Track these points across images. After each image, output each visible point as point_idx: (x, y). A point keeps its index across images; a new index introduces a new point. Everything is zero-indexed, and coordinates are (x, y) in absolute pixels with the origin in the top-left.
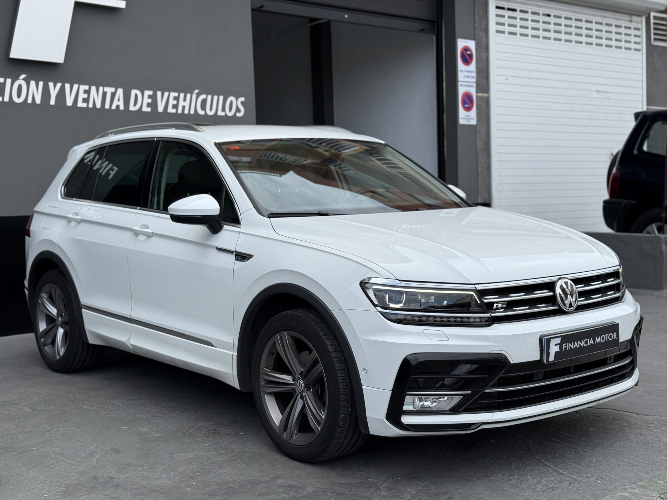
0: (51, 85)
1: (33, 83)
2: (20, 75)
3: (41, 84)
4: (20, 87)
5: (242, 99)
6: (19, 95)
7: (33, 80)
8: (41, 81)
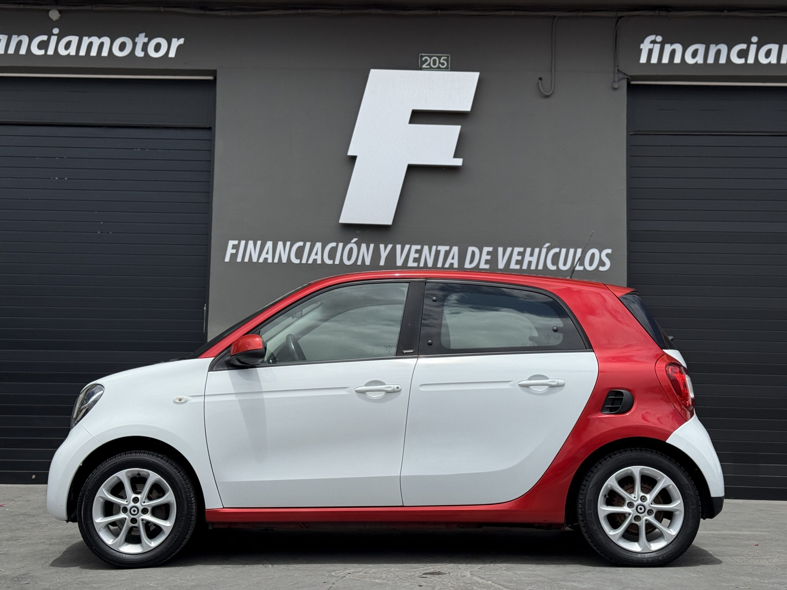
0: (382, 246)
1: (364, 246)
2: (352, 239)
3: (372, 246)
4: (351, 250)
5: (609, 251)
6: (349, 258)
7: (364, 243)
8: (372, 243)
